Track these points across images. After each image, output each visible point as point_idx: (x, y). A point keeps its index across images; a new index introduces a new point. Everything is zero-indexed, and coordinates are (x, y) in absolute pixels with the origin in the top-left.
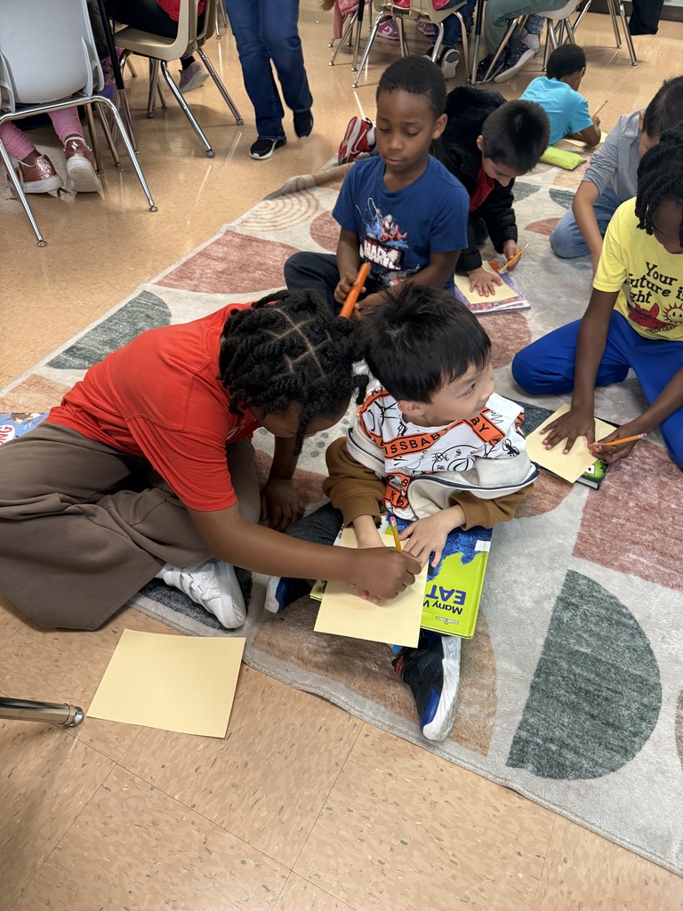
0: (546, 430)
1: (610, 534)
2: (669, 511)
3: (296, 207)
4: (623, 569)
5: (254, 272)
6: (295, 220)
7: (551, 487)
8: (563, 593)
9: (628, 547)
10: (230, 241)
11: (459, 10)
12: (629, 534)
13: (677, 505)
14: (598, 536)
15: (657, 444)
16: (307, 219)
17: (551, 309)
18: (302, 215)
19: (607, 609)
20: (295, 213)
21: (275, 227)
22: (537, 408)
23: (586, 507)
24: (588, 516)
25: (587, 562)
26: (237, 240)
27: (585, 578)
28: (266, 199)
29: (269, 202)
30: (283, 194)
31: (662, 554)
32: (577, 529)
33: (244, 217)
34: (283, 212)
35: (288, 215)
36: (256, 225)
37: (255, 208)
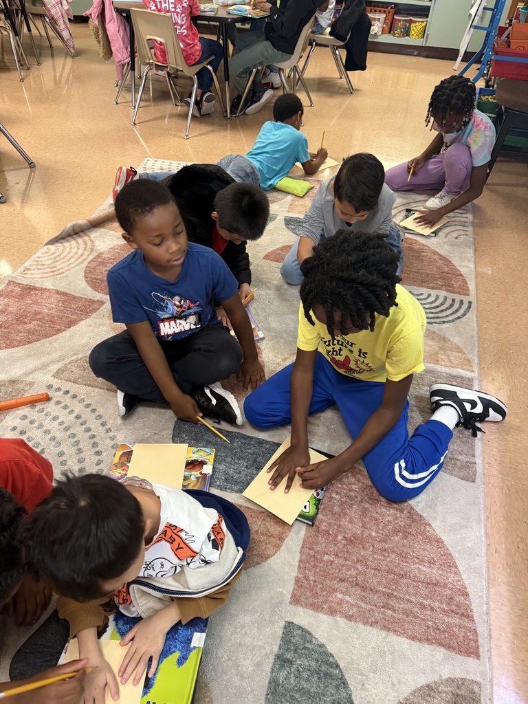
0: (271, 468)
1: (322, 573)
2: (370, 540)
3: (74, 250)
4: (332, 612)
5: (30, 323)
6: (71, 264)
7: (274, 529)
8: (280, 649)
9: (336, 586)
10: (12, 291)
11: (209, 64)
12: (337, 571)
13: (376, 532)
14: (312, 578)
15: (361, 468)
16: (82, 262)
17: (281, 337)
18: (78, 258)
19: (317, 661)
20: (72, 257)
21: (54, 272)
22: (268, 442)
23: (303, 547)
24: (304, 557)
25: (301, 609)
26: (18, 289)
27: (299, 627)
28: (47, 244)
29: (49, 246)
30: (63, 238)
31: (364, 588)
32: (294, 573)
33: (26, 264)
34: (62, 257)
35: (66, 259)
36: (36, 272)
37: (38, 254)
